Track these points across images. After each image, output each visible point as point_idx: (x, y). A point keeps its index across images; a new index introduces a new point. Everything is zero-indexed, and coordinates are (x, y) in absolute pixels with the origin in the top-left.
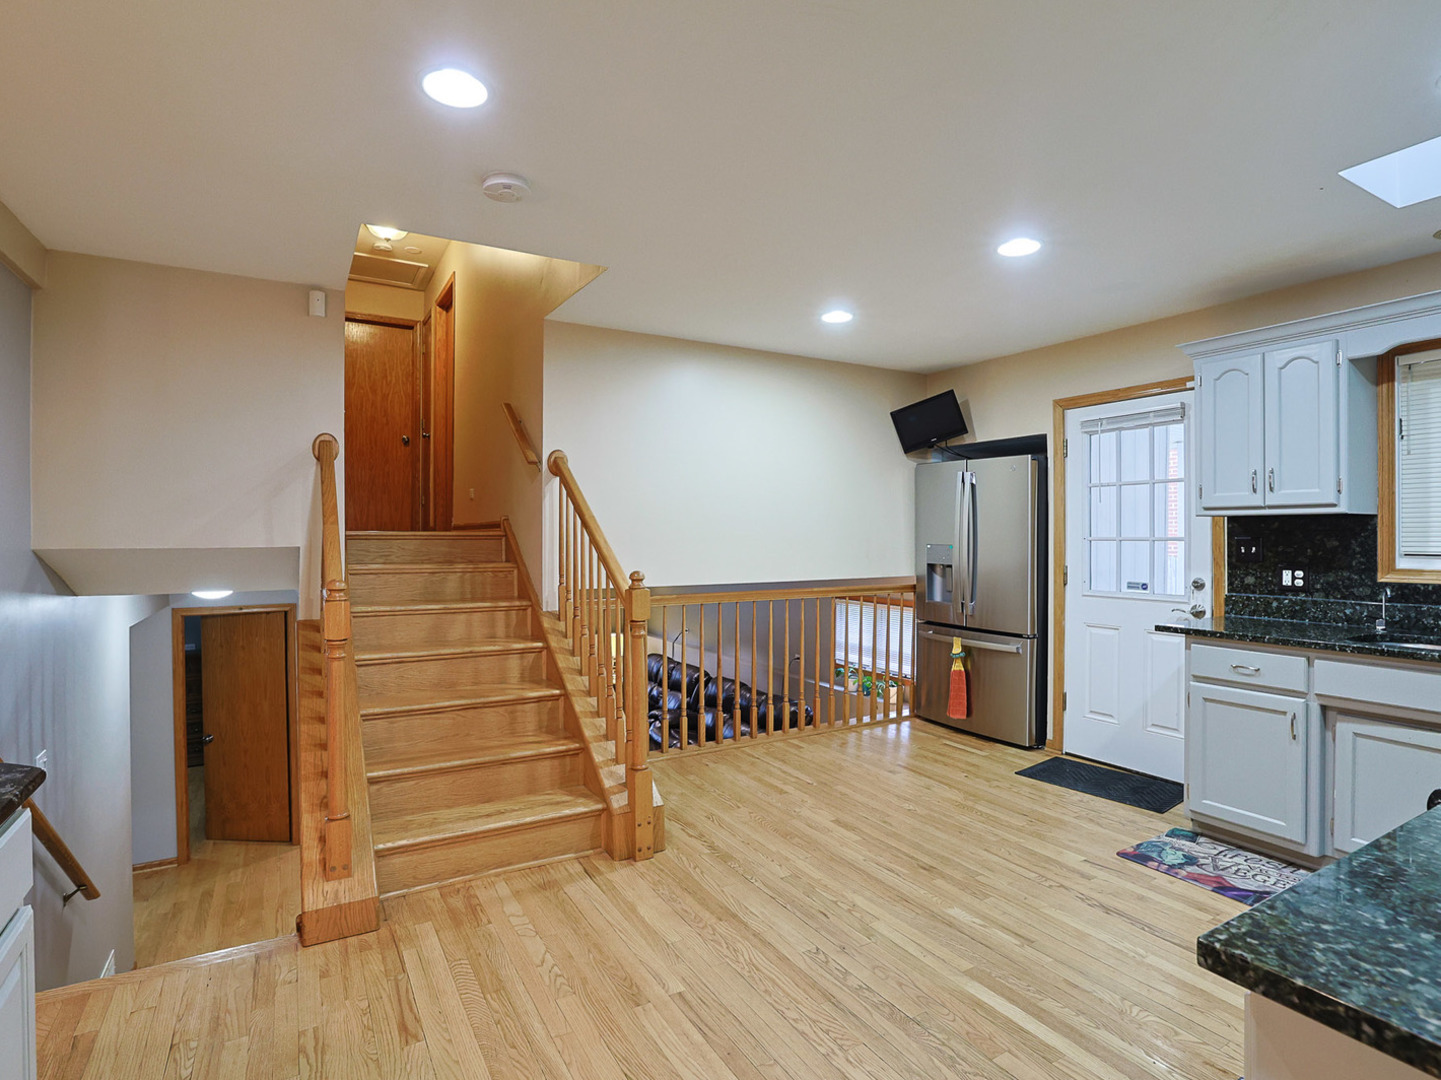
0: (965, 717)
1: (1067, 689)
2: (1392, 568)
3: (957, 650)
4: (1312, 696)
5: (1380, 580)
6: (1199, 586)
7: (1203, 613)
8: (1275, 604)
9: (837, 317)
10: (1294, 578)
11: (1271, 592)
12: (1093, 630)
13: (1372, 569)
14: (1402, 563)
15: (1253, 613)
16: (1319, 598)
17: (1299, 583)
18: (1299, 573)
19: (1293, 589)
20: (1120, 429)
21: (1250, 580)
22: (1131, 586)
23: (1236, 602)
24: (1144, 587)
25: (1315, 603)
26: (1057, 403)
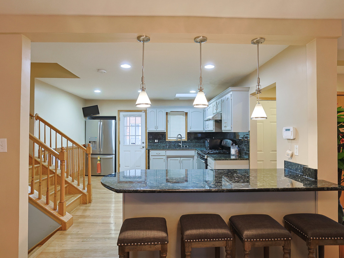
0: (100, 172)
1: (120, 163)
2: (167, 139)
3: (99, 159)
4: (166, 156)
5: (166, 141)
6: (143, 143)
7: (144, 147)
8: (154, 145)
9: (98, 91)
10: (157, 141)
11: (154, 143)
12: (125, 152)
13: (165, 139)
14: (168, 138)
15: (151, 146)
16: (160, 143)
17: (157, 142)
18: (157, 140)
19: (157, 143)
20: (130, 117)
21: (151, 142)
22: (132, 143)
23: (149, 145)
24: (134, 144)
25: (159, 144)
26: (119, 111)
